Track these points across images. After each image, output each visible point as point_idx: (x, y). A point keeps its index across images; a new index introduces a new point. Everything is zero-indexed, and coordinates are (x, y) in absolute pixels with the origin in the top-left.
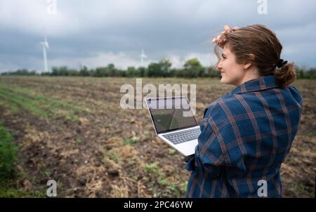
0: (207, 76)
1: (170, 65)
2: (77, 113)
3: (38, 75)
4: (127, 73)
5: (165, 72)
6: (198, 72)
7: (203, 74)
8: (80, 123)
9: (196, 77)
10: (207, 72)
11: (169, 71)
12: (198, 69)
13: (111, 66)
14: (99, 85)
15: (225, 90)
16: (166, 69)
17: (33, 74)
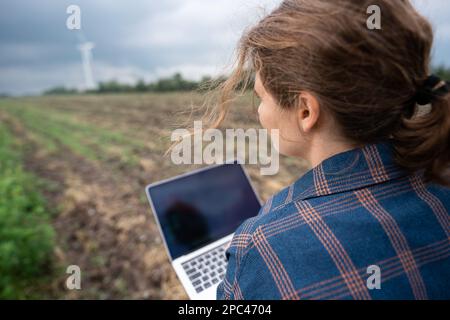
2: (136, 151)
8: (142, 168)
13: (178, 76)
14: (164, 106)
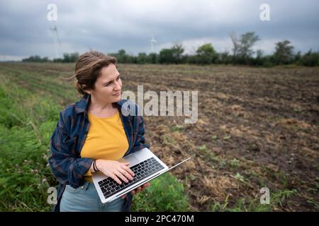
0: (220, 63)
1: (182, 51)
3: (50, 61)
4: (138, 60)
5: (177, 58)
6: (211, 59)
7: (216, 61)
9: (209, 64)
10: (220, 58)
11: (181, 57)
12: (212, 54)
13: (122, 52)
15: (242, 79)
16: (178, 55)
17: (45, 60)
